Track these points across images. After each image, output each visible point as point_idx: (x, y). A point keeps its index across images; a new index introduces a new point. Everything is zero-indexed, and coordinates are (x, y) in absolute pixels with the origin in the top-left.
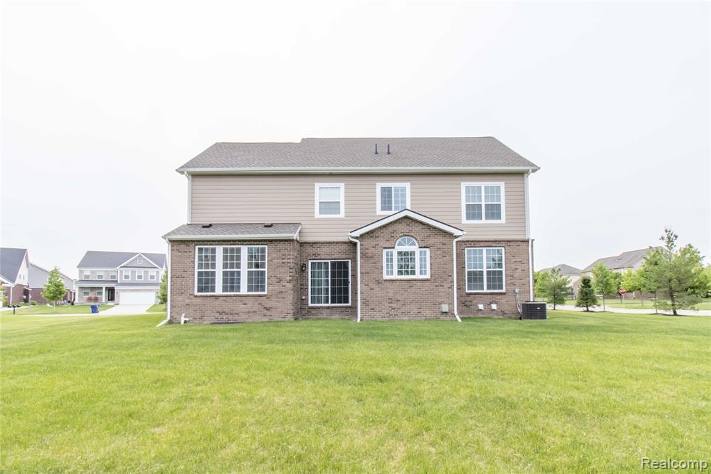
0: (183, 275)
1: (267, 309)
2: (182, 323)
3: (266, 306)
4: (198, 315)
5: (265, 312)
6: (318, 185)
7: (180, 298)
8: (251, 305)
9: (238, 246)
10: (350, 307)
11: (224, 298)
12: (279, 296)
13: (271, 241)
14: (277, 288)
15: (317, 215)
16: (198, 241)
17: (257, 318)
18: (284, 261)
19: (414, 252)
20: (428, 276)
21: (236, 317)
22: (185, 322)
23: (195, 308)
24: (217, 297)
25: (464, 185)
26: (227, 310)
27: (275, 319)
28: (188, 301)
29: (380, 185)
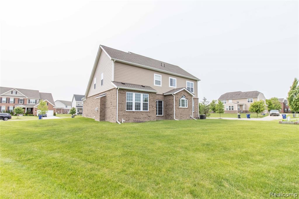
0: (122, 103)
1: (149, 117)
2: (123, 122)
3: (149, 115)
4: (127, 119)
5: (149, 118)
6: (155, 74)
7: (121, 112)
8: (145, 115)
9: (140, 93)
10: (163, 116)
11: (136, 113)
12: (153, 112)
13: (150, 92)
14: (152, 109)
15: (155, 85)
16: (128, 90)
17: (146, 120)
18: (154, 100)
19: (184, 100)
20: (187, 107)
21: (140, 120)
22: (124, 122)
23: (126, 116)
24: (133, 112)
25: (187, 81)
26: (137, 117)
27: (151, 120)
28: (124, 114)
29: (170, 78)
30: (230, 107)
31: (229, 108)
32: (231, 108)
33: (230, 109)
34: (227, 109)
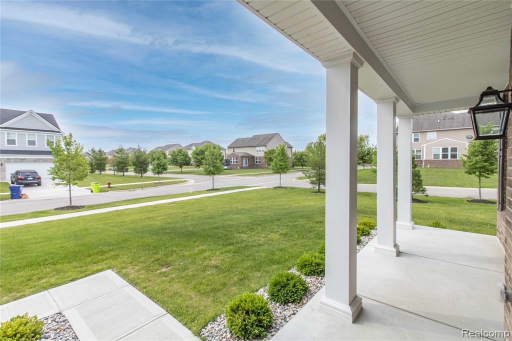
30: (445, 150)
31: (441, 153)
32: (449, 153)
33: (445, 156)
34: (436, 156)
